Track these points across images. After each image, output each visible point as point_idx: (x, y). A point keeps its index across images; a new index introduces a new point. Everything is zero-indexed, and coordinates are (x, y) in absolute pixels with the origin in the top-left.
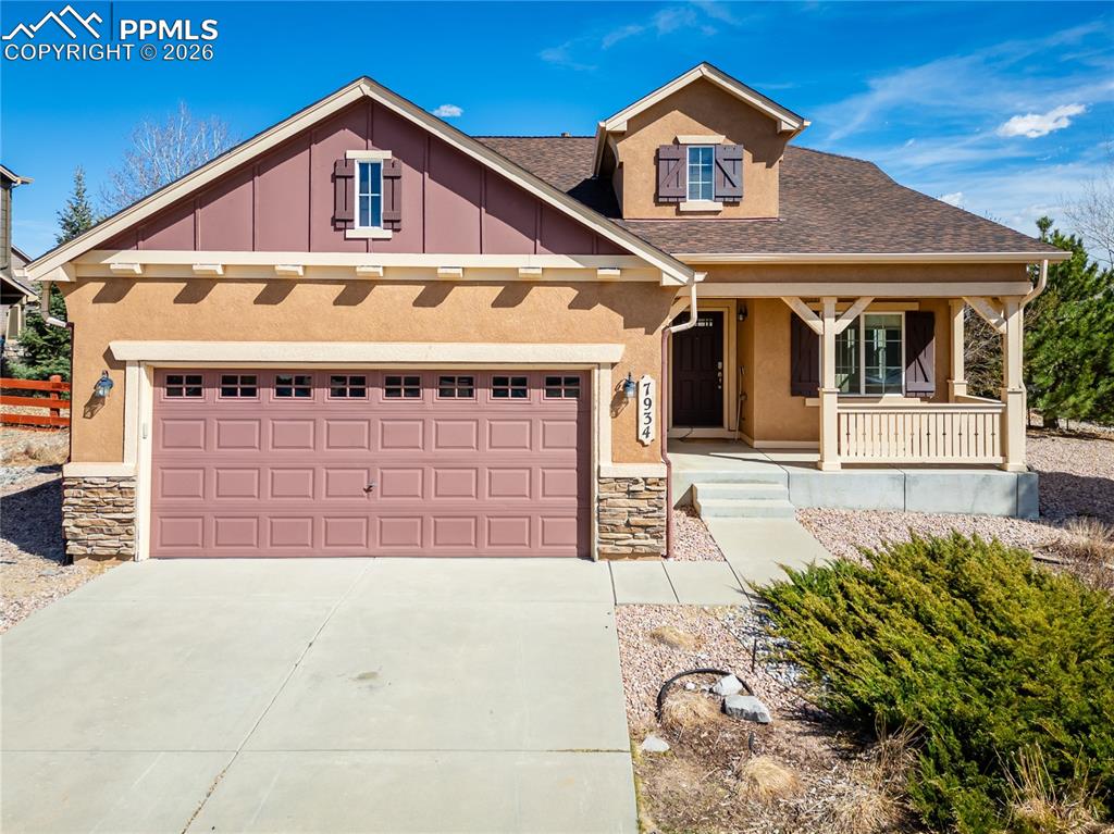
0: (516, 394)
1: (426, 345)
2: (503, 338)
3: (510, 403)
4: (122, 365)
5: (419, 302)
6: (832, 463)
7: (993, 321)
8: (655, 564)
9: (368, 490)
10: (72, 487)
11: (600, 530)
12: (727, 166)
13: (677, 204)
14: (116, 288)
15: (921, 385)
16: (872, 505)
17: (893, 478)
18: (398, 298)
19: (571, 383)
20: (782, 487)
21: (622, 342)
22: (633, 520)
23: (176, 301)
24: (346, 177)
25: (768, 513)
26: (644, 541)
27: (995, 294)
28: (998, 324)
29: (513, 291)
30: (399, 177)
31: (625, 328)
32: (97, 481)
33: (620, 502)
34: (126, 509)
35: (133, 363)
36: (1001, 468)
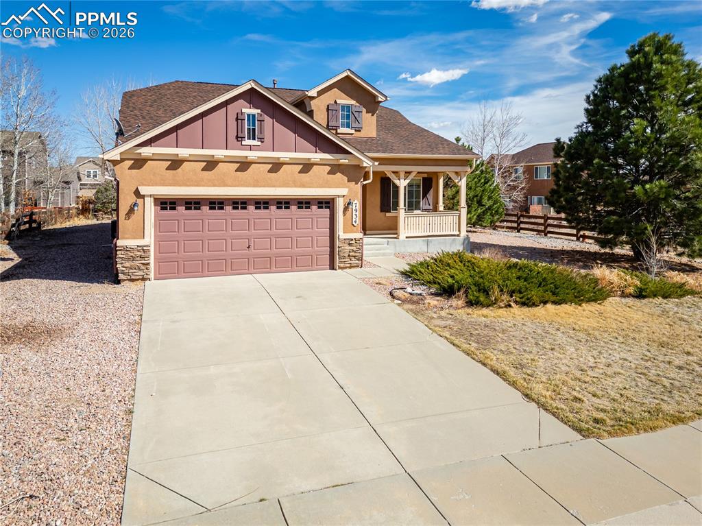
0: (307, 208)
1: (274, 188)
2: (303, 186)
3: (304, 212)
4: (143, 197)
5: (270, 171)
6: (402, 235)
7: (457, 181)
8: (358, 269)
9: (248, 248)
10: (120, 250)
11: (339, 258)
12: (356, 114)
13: (336, 130)
14: (139, 163)
15: (427, 207)
16: (416, 251)
17: (423, 240)
18: (262, 169)
19: (327, 204)
20: (386, 245)
21: (347, 187)
22: (351, 254)
23: (167, 169)
24: (242, 120)
25: (384, 255)
26: (355, 262)
27: (457, 171)
28: (458, 182)
29: (307, 167)
30: (263, 121)
31: (348, 181)
32: (133, 247)
33: (346, 248)
34: (146, 259)
35: (148, 196)
36: (458, 236)
